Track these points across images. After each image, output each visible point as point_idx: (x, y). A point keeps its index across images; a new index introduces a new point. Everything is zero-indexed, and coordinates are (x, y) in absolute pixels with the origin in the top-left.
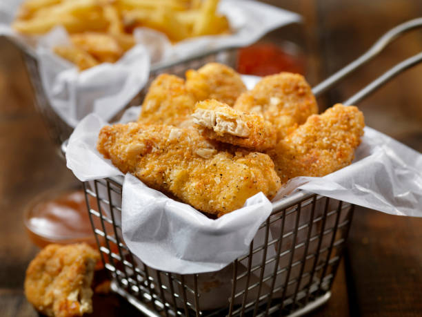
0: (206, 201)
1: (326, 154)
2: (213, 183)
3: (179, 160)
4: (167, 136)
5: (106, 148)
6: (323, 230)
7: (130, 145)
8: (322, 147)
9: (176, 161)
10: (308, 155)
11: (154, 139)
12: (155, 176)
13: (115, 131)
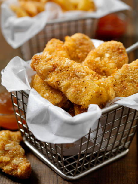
0: (77, 99)
1: (131, 85)
2: (81, 91)
3: (67, 77)
5: (34, 66)
7: (45, 66)
8: (129, 81)
9: (65, 77)
11: (57, 64)
12: (55, 83)
13: (39, 58)
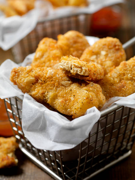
0: (66, 109)
1: (130, 83)
2: (70, 100)
3: (52, 87)
4: (46, 74)
5: (14, 79)
6: (128, 122)
7: (27, 78)
8: (128, 79)
9: (51, 88)
10: (120, 83)
11: (40, 75)
12: (40, 95)
13: (19, 71)
